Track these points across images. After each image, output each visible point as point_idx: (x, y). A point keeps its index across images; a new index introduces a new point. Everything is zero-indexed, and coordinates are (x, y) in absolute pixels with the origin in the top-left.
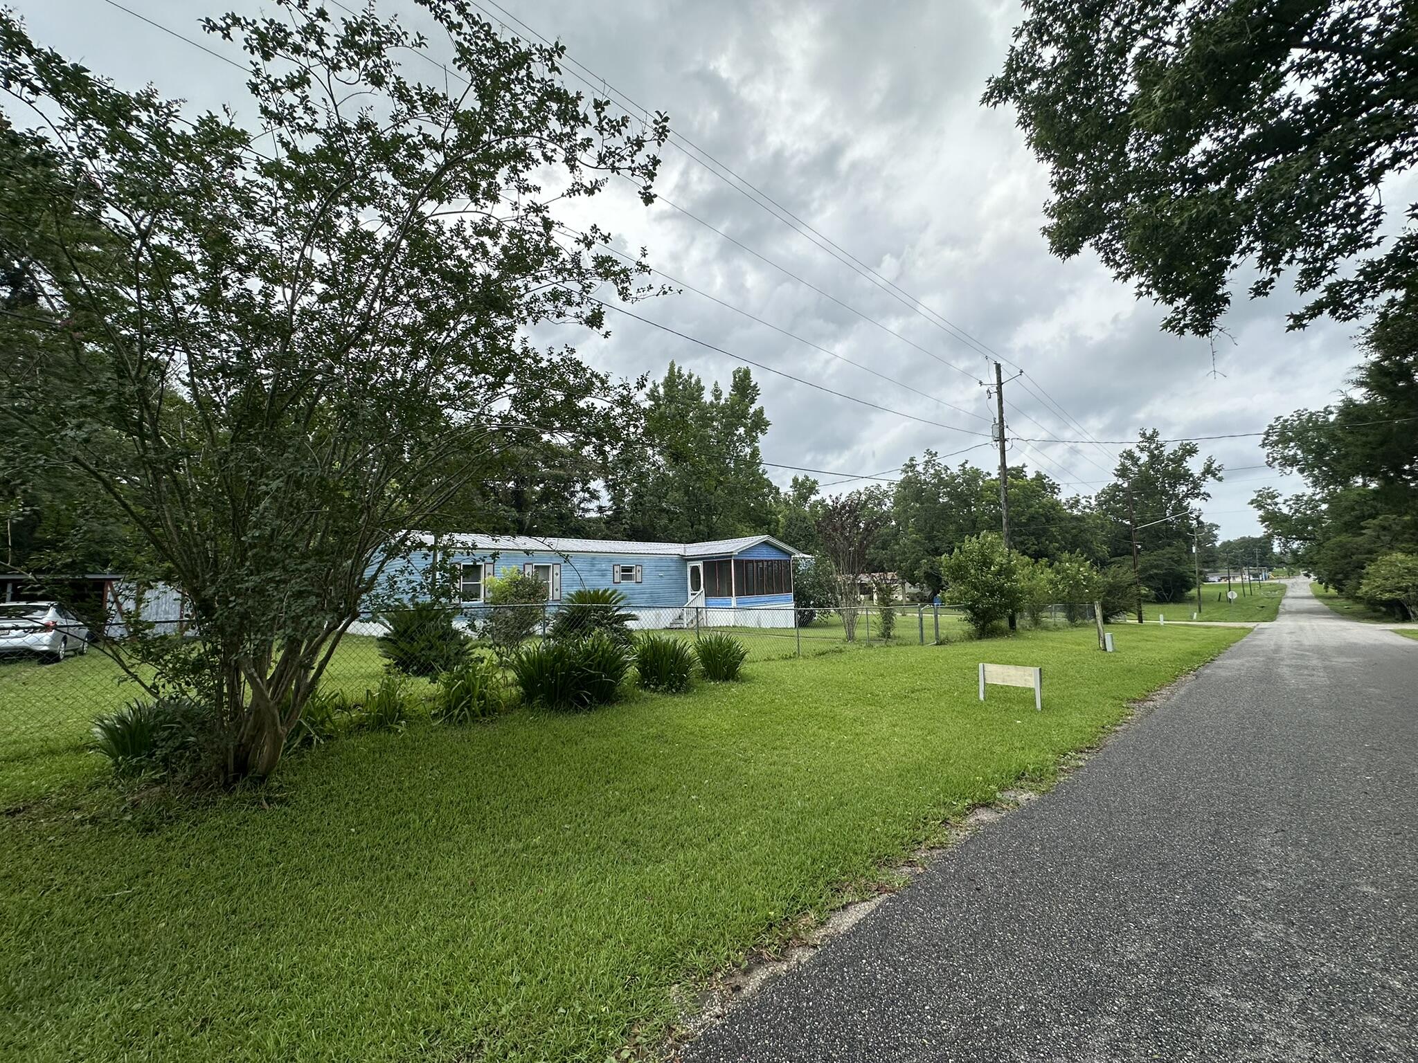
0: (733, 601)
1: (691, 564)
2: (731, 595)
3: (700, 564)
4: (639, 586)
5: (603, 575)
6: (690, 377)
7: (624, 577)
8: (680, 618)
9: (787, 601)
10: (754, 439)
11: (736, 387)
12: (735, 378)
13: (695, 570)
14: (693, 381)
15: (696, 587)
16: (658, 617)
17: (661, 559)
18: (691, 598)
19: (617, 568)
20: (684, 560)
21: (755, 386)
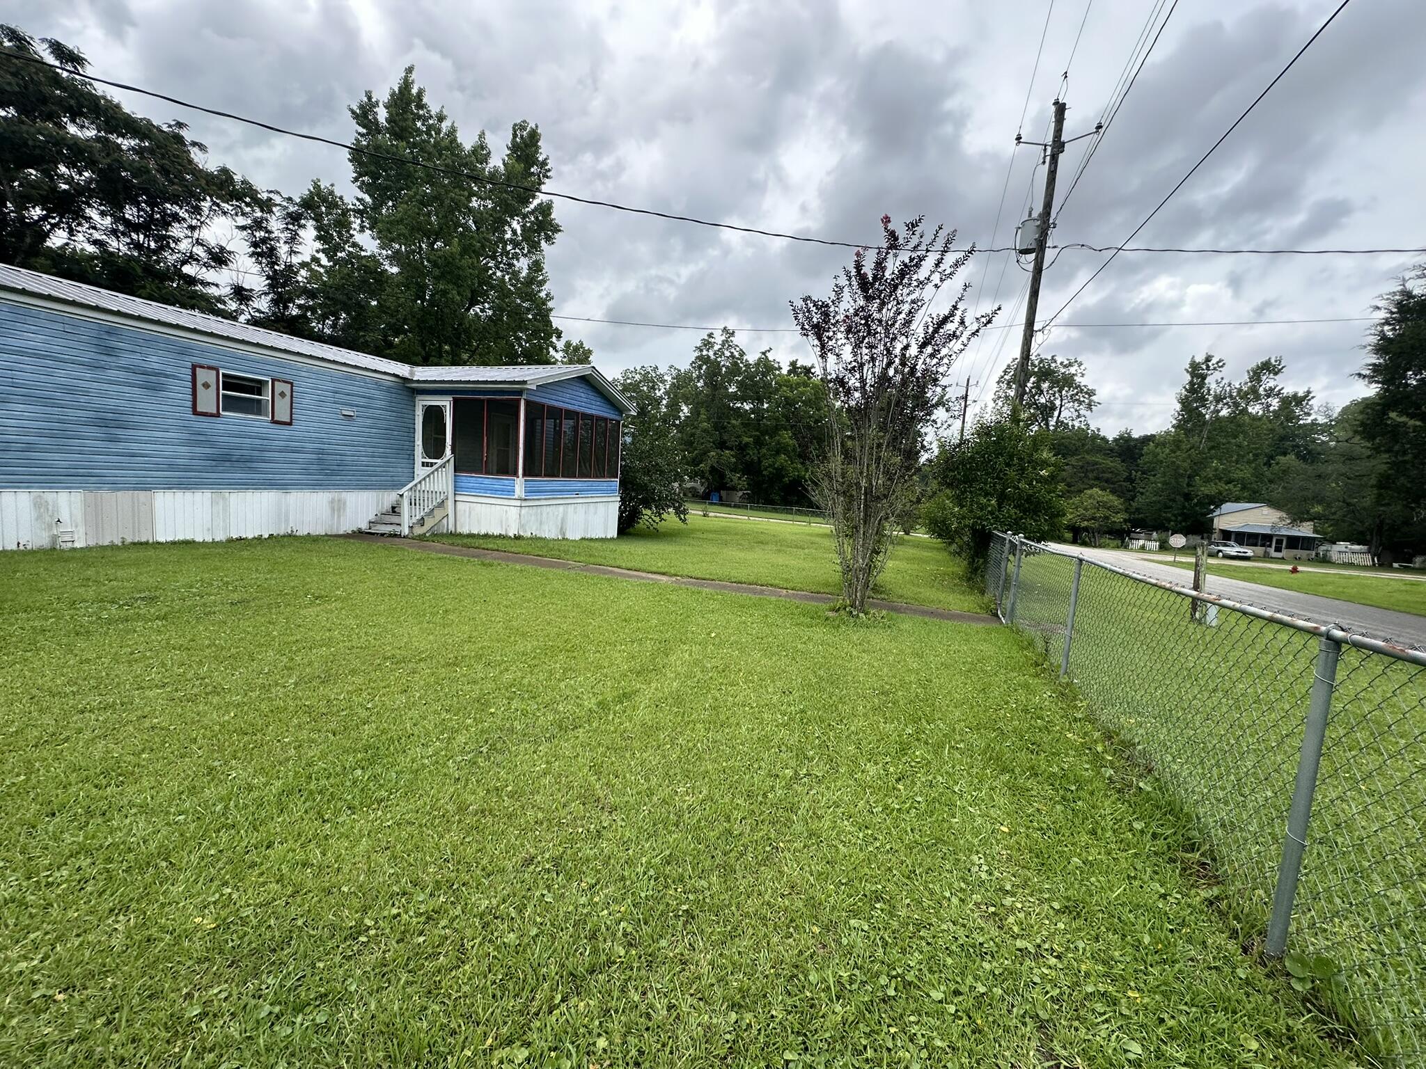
0: (519, 484)
1: (423, 402)
2: (515, 474)
3: (446, 403)
4: (285, 432)
5: (156, 388)
6: (441, 118)
7: (230, 404)
8: (394, 510)
9: (609, 492)
10: (535, 246)
11: (514, 148)
12: (515, 135)
13: (433, 416)
14: (445, 126)
15: (434, 448)
16: (337, 508)
17: (350, 377)
18: (420, 472)
19: (203, 376)
20: (410, 390)
21: (544, 163)
